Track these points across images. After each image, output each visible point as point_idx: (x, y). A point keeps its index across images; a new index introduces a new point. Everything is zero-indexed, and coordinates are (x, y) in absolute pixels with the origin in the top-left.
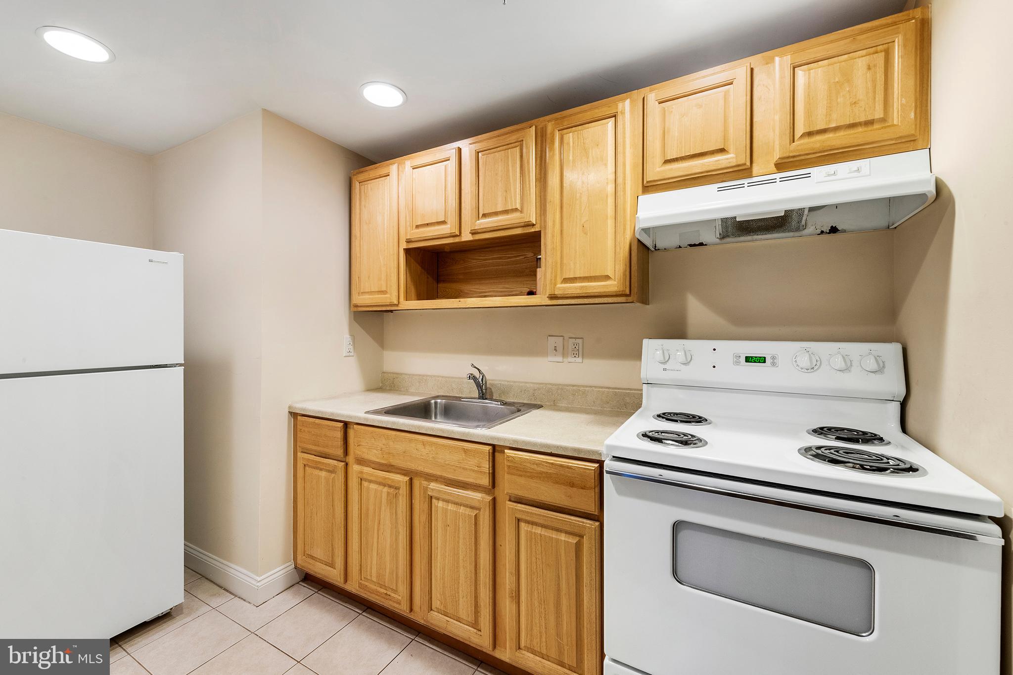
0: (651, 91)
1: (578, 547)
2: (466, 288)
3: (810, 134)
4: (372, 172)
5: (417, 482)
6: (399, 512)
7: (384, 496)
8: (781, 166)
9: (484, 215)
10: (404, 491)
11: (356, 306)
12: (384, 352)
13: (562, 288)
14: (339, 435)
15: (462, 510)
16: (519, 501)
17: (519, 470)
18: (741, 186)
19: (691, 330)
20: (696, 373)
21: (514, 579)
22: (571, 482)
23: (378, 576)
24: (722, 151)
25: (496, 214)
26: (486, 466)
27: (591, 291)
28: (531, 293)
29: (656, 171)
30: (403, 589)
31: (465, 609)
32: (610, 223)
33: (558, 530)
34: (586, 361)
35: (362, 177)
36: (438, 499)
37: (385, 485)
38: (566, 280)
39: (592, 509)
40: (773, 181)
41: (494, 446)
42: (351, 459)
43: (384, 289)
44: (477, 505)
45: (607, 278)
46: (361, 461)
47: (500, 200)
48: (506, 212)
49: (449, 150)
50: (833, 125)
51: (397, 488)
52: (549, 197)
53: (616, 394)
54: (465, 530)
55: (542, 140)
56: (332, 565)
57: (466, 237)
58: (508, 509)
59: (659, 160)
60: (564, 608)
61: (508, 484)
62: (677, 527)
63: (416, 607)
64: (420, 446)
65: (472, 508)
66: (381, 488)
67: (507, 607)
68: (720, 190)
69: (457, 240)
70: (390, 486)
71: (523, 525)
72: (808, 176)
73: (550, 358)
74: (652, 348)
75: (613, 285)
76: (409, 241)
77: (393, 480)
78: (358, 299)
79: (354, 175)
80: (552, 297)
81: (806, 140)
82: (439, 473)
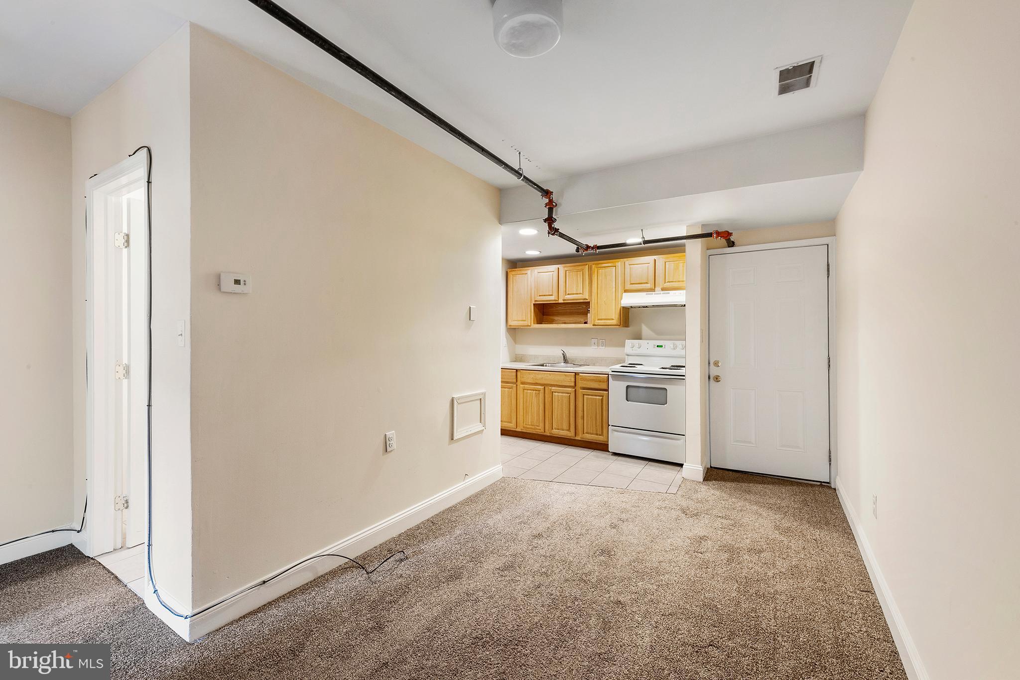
0: (627, 260)
1: (602, 399)
2: (556, 318)
3: (669, 282)
4: (518, 271)
5: (546, 388)
6: (540, 399)
7: (534, 394)
8: (663, 289)
9: (568, 294)
10: (542, 391)
11: (510, 326)
12: (517, 345)
13: (597, 322)
14: (515, 374)
15: (564, 394)
16: (584, 388)
17: (584, 379)
18: (652, 294)
19: (643, 337)
20: (642, 351)
21: (582, 413)
22: (600, 381)
23: (531, 422)
24: (647, 283)
25: (573, 294)
26: (573, 379)
27: (607, 324)
28: (586, 323)
29: (628, 287)
30: (542, 425)
31: (565, 426)
32: (614, 301)
33: (596, 396)
34: (606, 348)
35: (513, 273)
36: (555, 392)
37: (534, 390)
38: (599, 320)
39: (605, 387)
40: (660, 294)
41: (575, 373)
42: (519, 383)
43: (524, 319)
44: (570, 392)
45: (613, 319)
46: (523, 383)
47: (575, 289)
48: (577, 294)
49: (553, 268)
50: (674, 280)
51: (539, 391)
52: (593, 291)
53: (617, 360)
54: (565, 401)
55: (590, 269)
56: (511, 423)
57: (561, 301)
58: (580, 392)
59: (629, 283)
60: (598, 418)
61: (580, 384)
62: (628, 387)
63: (546, 431)
64: (549, 375)
65: (568, 393)
66: (532, 391)
67: (580, 421)
68: (647, 294)
69: (557, 302)
70: (536, 390)
71: (585, 396)
72: (669, 293)
73: (593, 347)
74: (629, 343)
75: (614, 322)
76: (535, 301)
77: (537, 388)
78: (511, 323)
79: (510, 271)
80: (594, 325)
81: (668, 284)
82: (555, 384)
